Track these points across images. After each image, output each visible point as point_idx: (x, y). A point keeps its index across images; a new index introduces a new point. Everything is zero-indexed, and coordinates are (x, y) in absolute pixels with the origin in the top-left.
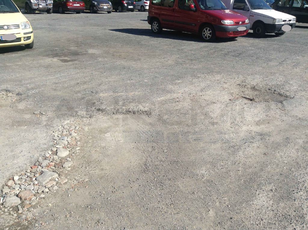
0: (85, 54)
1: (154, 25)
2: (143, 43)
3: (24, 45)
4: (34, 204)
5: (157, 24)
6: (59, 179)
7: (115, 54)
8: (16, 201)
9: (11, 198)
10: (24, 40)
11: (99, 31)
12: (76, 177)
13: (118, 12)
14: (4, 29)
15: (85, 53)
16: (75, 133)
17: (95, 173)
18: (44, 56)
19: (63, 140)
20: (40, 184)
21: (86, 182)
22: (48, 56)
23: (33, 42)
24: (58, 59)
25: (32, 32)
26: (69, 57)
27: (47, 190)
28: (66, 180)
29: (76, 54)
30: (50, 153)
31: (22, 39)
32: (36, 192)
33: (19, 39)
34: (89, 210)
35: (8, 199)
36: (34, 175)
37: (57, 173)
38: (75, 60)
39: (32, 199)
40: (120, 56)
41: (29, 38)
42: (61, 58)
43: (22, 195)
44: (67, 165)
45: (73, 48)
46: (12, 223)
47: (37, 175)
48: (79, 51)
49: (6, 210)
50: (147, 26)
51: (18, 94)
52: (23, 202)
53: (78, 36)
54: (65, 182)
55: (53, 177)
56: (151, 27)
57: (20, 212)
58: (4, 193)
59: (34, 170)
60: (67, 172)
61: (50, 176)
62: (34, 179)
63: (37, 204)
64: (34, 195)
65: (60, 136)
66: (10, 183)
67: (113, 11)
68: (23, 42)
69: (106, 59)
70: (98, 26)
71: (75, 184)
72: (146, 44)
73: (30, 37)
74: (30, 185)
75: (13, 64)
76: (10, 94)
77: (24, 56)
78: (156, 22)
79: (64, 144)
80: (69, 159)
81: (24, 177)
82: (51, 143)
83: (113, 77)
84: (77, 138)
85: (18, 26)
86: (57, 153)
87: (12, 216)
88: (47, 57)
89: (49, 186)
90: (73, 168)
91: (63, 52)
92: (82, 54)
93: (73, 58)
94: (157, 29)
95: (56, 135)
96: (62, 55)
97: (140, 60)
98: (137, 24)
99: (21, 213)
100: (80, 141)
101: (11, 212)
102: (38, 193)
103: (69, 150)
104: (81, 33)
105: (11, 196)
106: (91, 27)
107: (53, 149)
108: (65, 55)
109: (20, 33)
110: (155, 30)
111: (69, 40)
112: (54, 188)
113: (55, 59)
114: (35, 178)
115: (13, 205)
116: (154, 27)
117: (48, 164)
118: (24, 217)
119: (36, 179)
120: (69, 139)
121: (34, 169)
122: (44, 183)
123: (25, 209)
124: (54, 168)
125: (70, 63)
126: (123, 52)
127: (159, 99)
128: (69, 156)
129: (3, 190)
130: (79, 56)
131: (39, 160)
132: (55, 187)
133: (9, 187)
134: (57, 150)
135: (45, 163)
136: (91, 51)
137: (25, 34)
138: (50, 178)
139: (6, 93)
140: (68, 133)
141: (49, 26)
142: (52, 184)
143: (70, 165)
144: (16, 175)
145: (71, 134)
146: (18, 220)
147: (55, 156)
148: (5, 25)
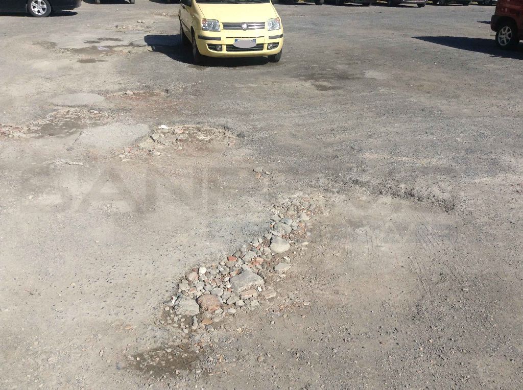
0: (359, 78)
1: (503, 32)
2: (471, 65)
3: (267, 57)
4: (216, 320)
5: (509, 31)
6: (264, 289)
7: (412, 82)
8: (192, 309)
9: (187, 302)
10: (268, 49)
11: (394, 39)
12: (291, 294)
13: (438, 5)
14: (242, 29)
15: (358, 76)
16: (307, 215)
17: (323, 295)
18: (292, 77)
19: (285, 223)
20: (233, 290)
21: (304, 307)
22: (298, 76)
23: (281, 51)
24: (313, 85)
25: (281, 36)
26: (331, 82)
27: (241, 303)
28: (274, 295)
29: (343, 77)
30: (261, 241)
31: (265, 46)
32: (225, 301)
33: (260, 47)
34: (298, 360)
35: (182, 302)
36: (229, 273)
37: (263, 278)
38: (339, 88)
39: (216, 312)
40: (421, 86)
41: (275, 45)
42: (317, 83)
43: (203, 300)
44: (282, 268)
45: (341, 67)
46: (178, 342)
47: (233, 274)
48: (350, 73)
49: (176, 319)
50: (488, 34)
51: (239, 135)
52: (202, 313)
53: (355, 46)
54: (271, 297)
55: (256, 283)
56: (497, 36)
57: (194, 328)
58: (180, 291)
59: (230, 264)
60: (278, 280)
61: (250, 281)
62: (227, 279)
63: (221, 322)
64: (221, 306)
65: (282, 216)
66: (192, 276)
67: (428, 4)
68: (265, 51)
69: (393, 91)
70: (395, 29)
71: (286, 304)
72: (478, 67)
73: (278, 43)
74: (219, 287)
75: (243, 86)
76: (228, 134)
77: (263, 74)
78: (507, 28)
79: (285, 232)
80: (287, 259)
81: (214, 272)
82: (266, 226)
83: (397, 125)
84: (308, 224)
85: (262, 25)
86: (271, 244)
87: (181, 331)
88: (297, 79)
89: (246, 296)
90: (290, 276)
91: (324, 72)
92: (353, 79)
93: (337, 83)
94: (507, 40)
95: (277, 212)
96: (320, 78)
97: (457, 97)
98: (468, 28)
99: (195, 331)
100: (311, 231)
101: (182, 325)
102: (226, 303)
103: (290, 242)
104: (361, 40)
105: (188, 298)
106: (381, 31)
107: (266, 236)
108: (326, 78)
109: (263, 36)
110: (503, 42)
111: (338, 52)
112: (253, 303)
113: (308, 84)
114: (229, 278)
115: (187, 313)
116: (502, 36)
117: (253, 260)
118: (197, 338)
119: (229, 280)
120: (295, 224)
121: (230, 262)
122: (240, 290)
123: (202, 325)
124: (260, 267)
125: (331, 92)
126: (429, 81)
127: (477, 181)
128: (288, 253)
129: (180, 285)
130: (348, 82)
131: (242, 250)
132: (254, 301)
133: (190, 283)
134: (271, 239)
135: (250, 256)
136: (370, 74)
137: (271, 38)
138: (250, 284)
139: (224, 131)
140: (296, 213)
141: (312, 27)
142: (251, 296)
143: (286, 269)
144: (204, 264)
145: (299, 217)
146: (187, 341)
147: (267, 249)
148: (244, 23)
